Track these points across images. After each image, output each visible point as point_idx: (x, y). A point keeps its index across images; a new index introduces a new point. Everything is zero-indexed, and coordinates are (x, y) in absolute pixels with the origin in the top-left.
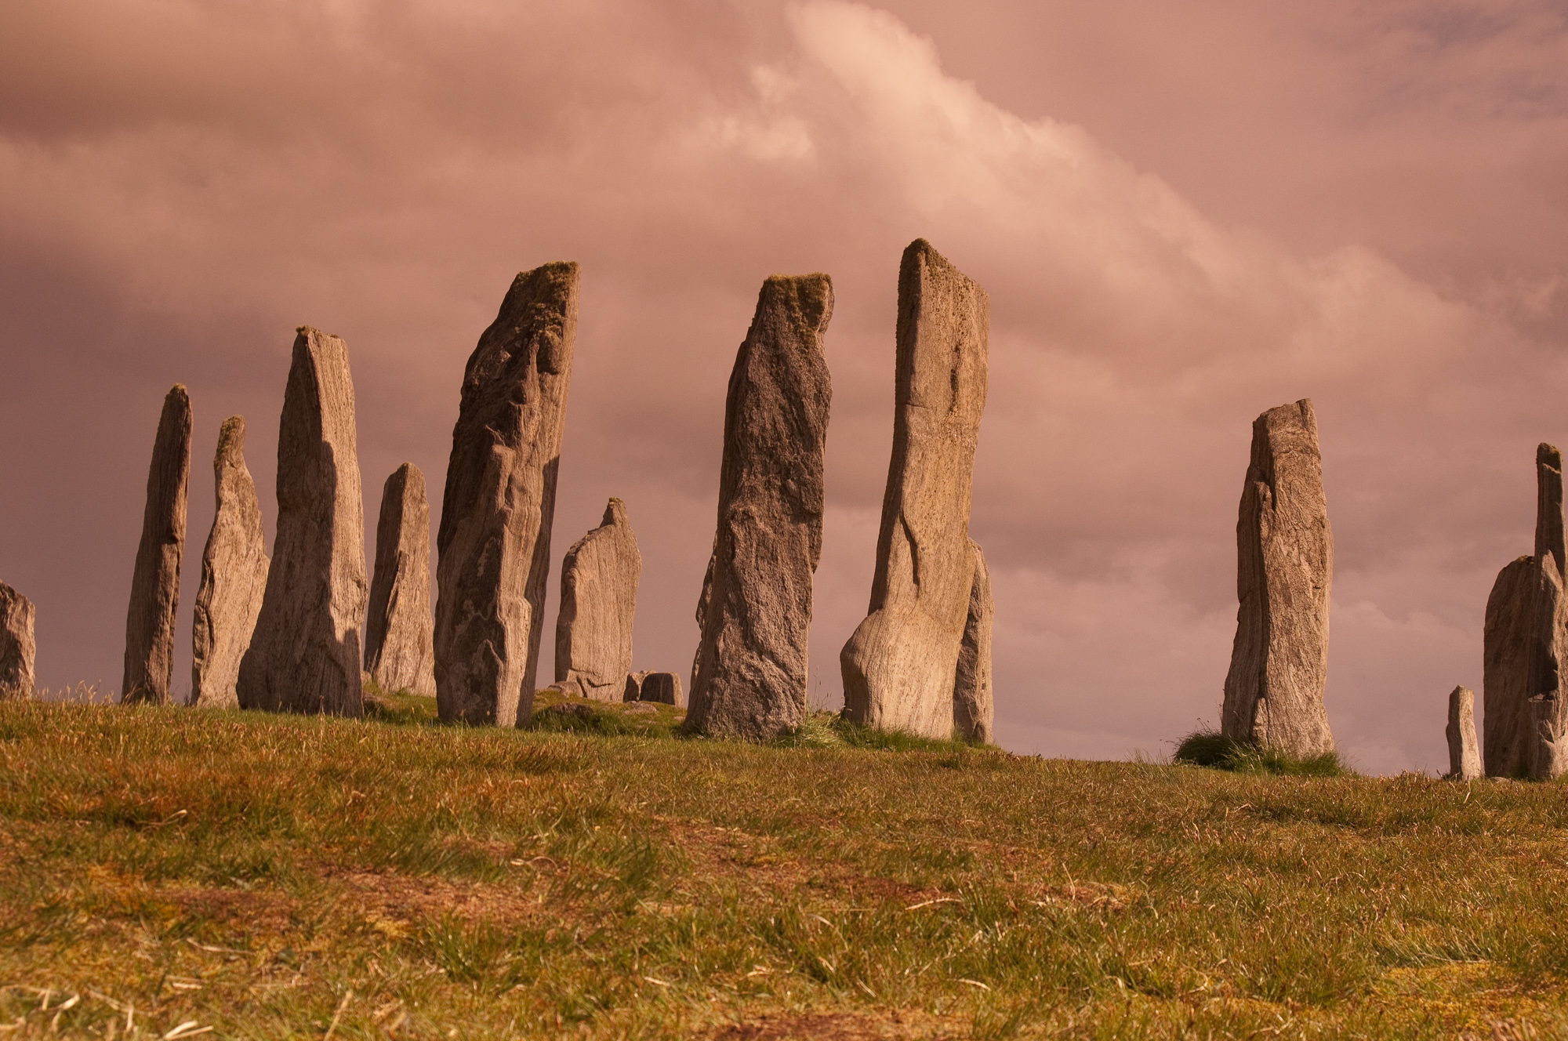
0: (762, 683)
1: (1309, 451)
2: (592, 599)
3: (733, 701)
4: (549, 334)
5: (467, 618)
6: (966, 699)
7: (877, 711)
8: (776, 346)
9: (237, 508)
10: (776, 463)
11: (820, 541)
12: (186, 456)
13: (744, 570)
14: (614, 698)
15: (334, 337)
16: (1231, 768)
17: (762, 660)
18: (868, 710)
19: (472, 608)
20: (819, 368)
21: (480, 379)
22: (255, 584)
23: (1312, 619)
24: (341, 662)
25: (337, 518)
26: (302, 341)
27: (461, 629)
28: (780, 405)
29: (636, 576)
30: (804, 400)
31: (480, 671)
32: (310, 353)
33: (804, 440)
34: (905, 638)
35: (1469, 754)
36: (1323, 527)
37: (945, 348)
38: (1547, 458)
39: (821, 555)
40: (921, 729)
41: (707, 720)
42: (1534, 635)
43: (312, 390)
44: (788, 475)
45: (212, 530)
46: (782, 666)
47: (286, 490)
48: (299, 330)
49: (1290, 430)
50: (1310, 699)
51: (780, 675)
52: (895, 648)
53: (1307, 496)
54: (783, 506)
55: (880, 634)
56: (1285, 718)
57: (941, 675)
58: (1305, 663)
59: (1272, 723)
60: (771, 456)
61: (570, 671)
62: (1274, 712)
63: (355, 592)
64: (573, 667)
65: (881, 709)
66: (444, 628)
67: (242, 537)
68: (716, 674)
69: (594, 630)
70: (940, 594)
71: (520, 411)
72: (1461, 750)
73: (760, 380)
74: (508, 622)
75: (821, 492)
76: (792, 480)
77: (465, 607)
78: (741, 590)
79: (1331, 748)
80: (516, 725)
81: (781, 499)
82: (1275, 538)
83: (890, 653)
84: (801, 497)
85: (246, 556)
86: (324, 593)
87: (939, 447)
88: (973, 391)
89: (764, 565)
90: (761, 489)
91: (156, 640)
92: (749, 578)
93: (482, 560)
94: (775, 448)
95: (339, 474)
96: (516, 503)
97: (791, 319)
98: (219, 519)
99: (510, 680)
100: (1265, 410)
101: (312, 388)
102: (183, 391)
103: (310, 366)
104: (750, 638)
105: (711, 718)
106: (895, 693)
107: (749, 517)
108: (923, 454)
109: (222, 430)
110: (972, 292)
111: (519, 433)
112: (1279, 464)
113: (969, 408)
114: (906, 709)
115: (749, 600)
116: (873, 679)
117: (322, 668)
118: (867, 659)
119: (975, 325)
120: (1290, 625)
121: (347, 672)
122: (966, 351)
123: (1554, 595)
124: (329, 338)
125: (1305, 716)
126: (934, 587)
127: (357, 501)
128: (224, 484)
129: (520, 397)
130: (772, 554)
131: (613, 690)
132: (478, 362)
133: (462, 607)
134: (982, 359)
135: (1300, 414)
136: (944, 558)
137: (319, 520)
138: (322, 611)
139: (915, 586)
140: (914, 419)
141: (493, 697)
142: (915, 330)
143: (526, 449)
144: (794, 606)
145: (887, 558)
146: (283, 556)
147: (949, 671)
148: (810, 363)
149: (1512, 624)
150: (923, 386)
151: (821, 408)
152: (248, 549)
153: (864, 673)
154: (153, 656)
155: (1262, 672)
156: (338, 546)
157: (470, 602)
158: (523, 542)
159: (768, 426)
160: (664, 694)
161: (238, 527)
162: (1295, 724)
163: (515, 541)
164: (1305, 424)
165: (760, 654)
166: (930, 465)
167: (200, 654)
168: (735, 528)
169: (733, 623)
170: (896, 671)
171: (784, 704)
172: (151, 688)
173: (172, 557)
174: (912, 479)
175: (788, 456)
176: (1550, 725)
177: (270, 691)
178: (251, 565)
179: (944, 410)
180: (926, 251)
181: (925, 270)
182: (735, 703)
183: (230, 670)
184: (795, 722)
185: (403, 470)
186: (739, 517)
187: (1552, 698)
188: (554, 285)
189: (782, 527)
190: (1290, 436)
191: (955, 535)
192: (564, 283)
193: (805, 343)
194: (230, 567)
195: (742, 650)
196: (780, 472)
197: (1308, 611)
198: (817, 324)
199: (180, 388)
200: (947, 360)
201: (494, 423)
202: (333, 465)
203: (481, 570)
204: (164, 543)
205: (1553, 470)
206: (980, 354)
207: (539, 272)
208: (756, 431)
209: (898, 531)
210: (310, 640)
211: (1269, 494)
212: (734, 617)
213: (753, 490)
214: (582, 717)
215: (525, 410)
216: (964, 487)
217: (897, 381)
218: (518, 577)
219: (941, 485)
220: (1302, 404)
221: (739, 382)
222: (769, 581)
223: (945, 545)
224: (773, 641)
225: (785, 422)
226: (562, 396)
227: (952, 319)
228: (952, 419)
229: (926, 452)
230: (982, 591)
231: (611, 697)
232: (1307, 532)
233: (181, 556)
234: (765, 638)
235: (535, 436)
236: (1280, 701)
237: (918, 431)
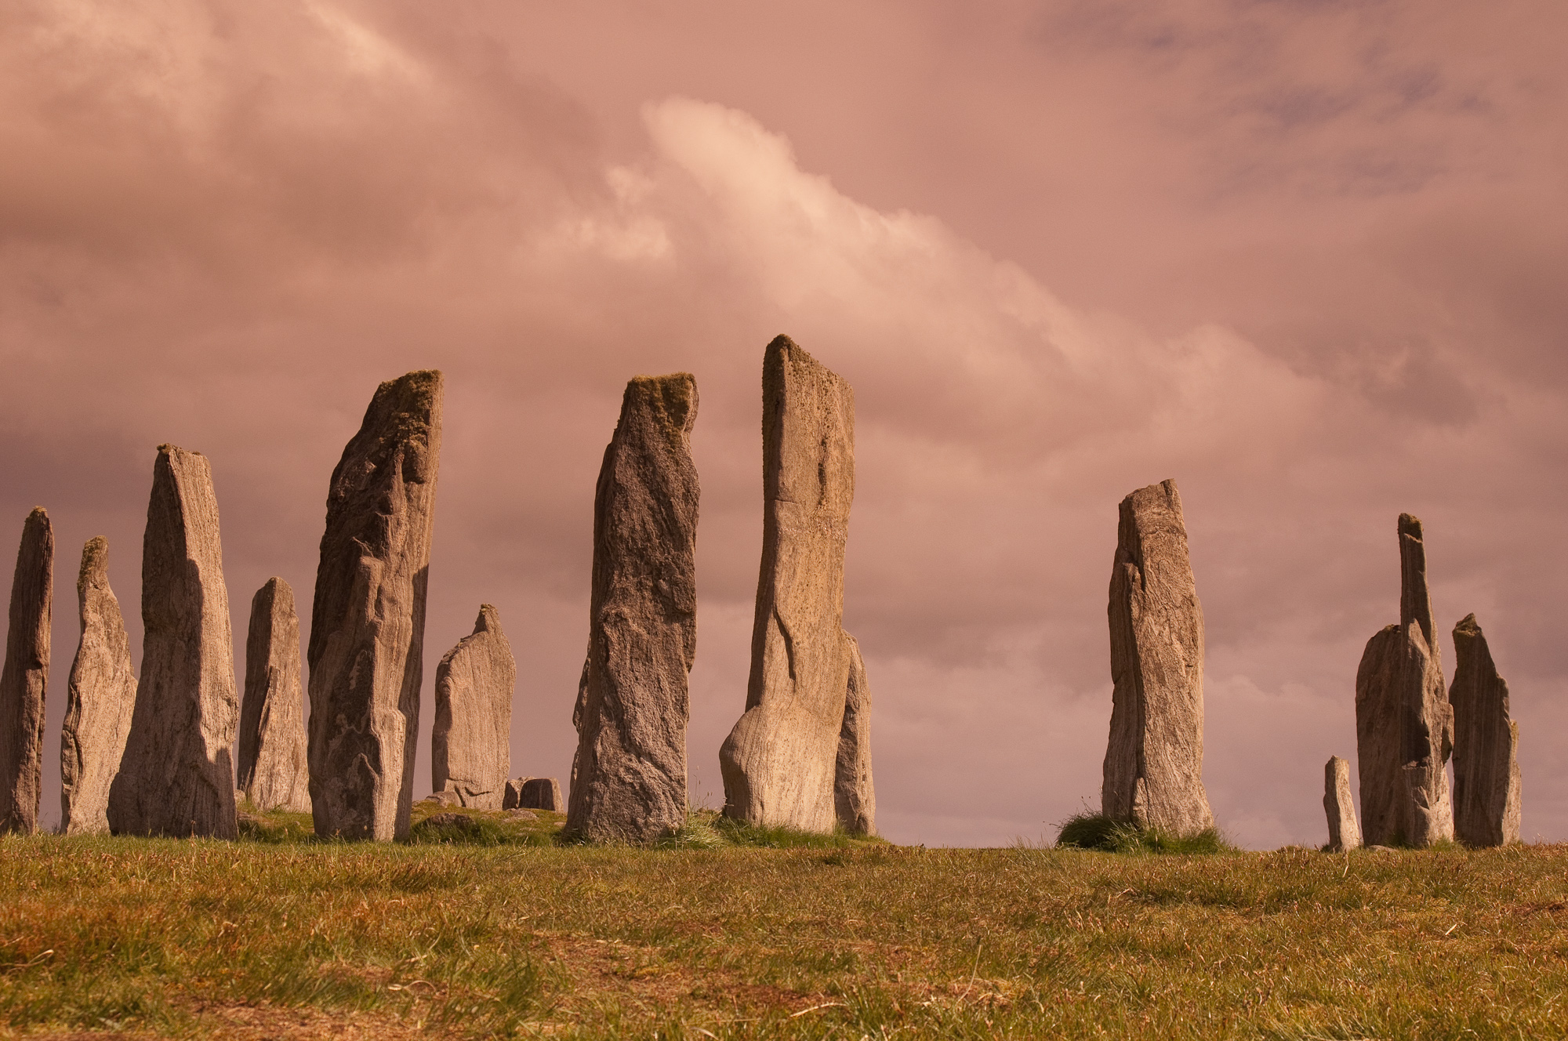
0: (642, 785)
1: (1175, 530)
2: (467, 707)
3: (613, 804)
4: (414, 443)
5: (340, 732)
6: (847, 791)
7: (759, 807)
8: (642, 447)
9: (103, 630)
10: (647, 563)
11: (694, 640)
12: (48, 579)
13: (619, 672)
14: (493, 805)
15: (196, 454)
16: (1113, 849)
17: (640, 762)
18: (750, 807)
19: (345, 722)
20: (686, 467)
21: (346, 491)
22: (123, 706)
23: (1186, 698)
24: (214, 782)
25: (204, 636)
26: (163, 459)
27: (335, 743)
28: (649, 505)
29: (511, 682)
30: (672, 500)
31: (356, 785)
32: (172, 471)
33: (674, 539)
34: (784, 733)
35: (1347, 824)
36: (1193, 605)
37: (811, 442)
38: (1409, 528)
39: (696, 654)
40: (804, 824)
41: (587, 825)
42: (1404, 703)
43: (175, 508)
44: (659, 576)
45: (78, 653)
46: (661, 767)
47: (151, 610)
48: (160, 448)
49: (1155, 510)
50: (1188, 777)
51: (659, 776)
52: (774, 744)
53: (1176, 575)
54: (655, 606)
55: (758, 730)
56: (1164, 797)
57: (821, 768)
58: (1181, 741)
59: (1151, 803)
60: (642, 557)
61: (447, 780)
62: (1153, 791)
63: (225, 710)
64: (451, 776)
65: (762, 806)
66: (317, 744)
67: (109, 659)
68: (595, 778)
69: (471, 738)
70: (816, 687)
71: (387, 521)
72: (1339, 820)
73: (627, 482)
74: (382, 735)
75: (693, 590)
76: (664, 580)
77: (338, 722)
78: (616, 692)
79: (1211, 823)
80: (394, 839)
81: (654, 599)
82: (1145, 619)
83: (769, 749)
84: (673, 597)
85: (113, 678)
86: (194, 712)
87: (810, 541)
88: (840, 484)
89: (639, 667)
90: (633, 591)
91: (23, 767)
92: (625, 680)
93: (354, 673)
94: (645, 549)
95: (205, 591)
96: (387, 614)
97: (656, 420)
98: (84, 641)
99: (387, 794)
100: (1129, 492)
101: (175, 506)
102: (43, 513)
103: (173, 483)
104: (627, 741)
105: (591, 822)
106: (776, 789)
107: (622, 619)
108: (794, 549)
109: (84, 552)
110: (836, 386)
111: (387, 544)
112: (1146, 545)
113: (838, 501)
114: (788, 803)
115: (625, 703)
116: (753, 776)
117: (194, 789)
118: (746, 756)
119: (840, 419)
120: (1165, 704)
121: (220, 792)
122: (832, 444)
123: (1421, 663)
124: (191, 455)
125: (1184, 794)
126: (810, 681)
127: (225, 619)
128: (89, 606)
129: (386, 508)
130: (647, 656)
131: (492, 798)
132: (343, 474)
133: (335, 721)
134: (849, 451)
135: (1165, 494)
136: (819, 652)
137: (186, 639)
138: (193, 732)
139: (791, 681)
140: (784, 514)
141: (370, 811)
142: (781, 426)
143: (394, 559)
144: (671, 706)
145: (763, 654)
146: (151, 677)
147: (829, 764)
148: (677, 463)
149: (1383, 693)
150: (791, 481)
151: (691, 507)
152: (115, 671)
153: (744, 770)
154: (20, 784)
155: (1139, 751)
156: (206, 665)
157: (343, 716)
158: (395, 654)
159: (638, 527)
160: (543, 801)
161: (104, 649)
162: (1174, 802)
163: (386, 653)
164: (1170, 504)
165: (638, 756)
166: (801, 559)
167: (69, 780)
168: (608, 630)
169: (610, 727)
170: (776, 767)
171: (664, 805)
172: (19, 817)
173: (36, 683)
174: (784, 573)
175: (658, 556)
176: (1425, 792)
177: (141, 816)
178: (118, 687)
179: (814, 504)
180: (789, 347)
181: (788, 366)
182: (615, 807)
183: (100, 795)
184: (676, 823)
185: (271, 584)
186: (611, 620)
187: (1425, 764)
188: (417, 394)
189: (655, 628)
190: (1155, 517)
191: (829, 628)
192: (427, 392)
193: (672, 442)
194: (97, 690)
195: (621, 754)
196: (651, 573)
197: (1181, 690)
198: (682, 423)
199: (40, 511)
200: (814, 454)
201: (361, 534)
202: (199, 583)
203: (353, 683)
204: (28, 669)
205: (1414, 539)
206: (847, 447)
207: (402, 382)
208: (626, 533)
209: (772, 626)
210: (182, 761)
211: (1138, 575)
212: (610, 720)
213: (624, 592)
214: (462, 827)
215: (392, 520)
216: (835, 580)
217: (764, 477)
218: (391, 689)
219: (813, 579)
220: (1166, 485)
221: (607, 484)
222: (645, 682)
223: (819, 638)
224: (651, 743)
225: (654, 522)
226: (429, 505)
227: (817, 414)
228: (821, 513)
229: (796, 547)
230: (858, 683)
231: (490, 805)
232: (1177, 611)
233: (46, 681)
234: (642, 740)
235: (403, 546)
236: (1159, 781)
237: (788, 526)
